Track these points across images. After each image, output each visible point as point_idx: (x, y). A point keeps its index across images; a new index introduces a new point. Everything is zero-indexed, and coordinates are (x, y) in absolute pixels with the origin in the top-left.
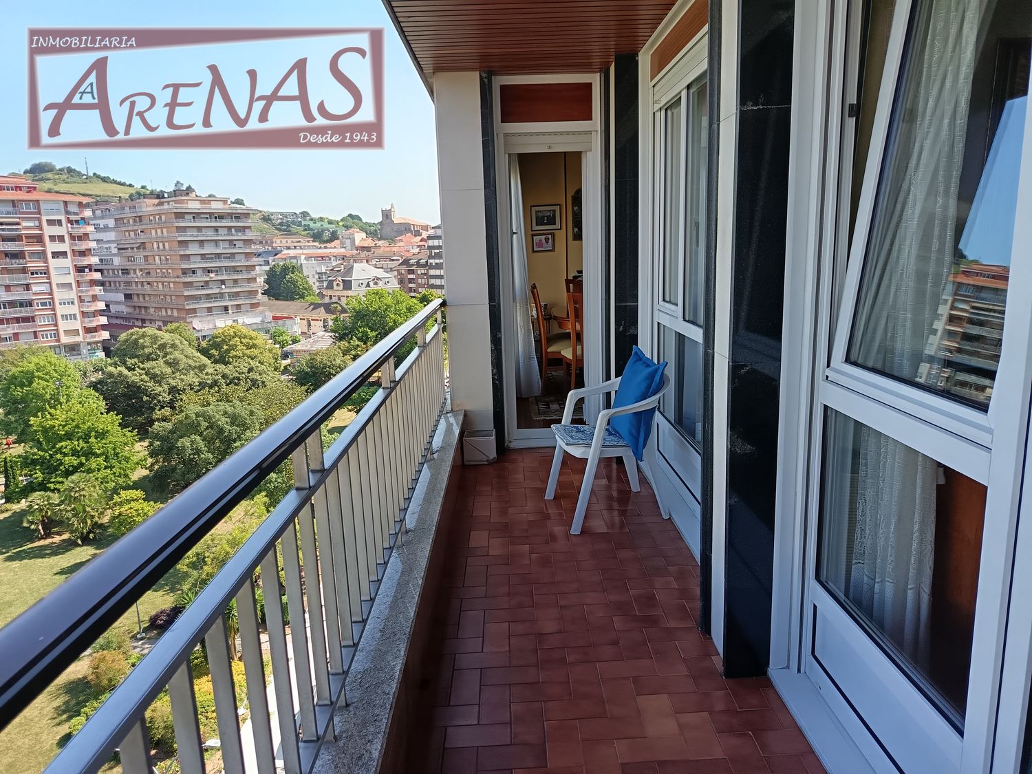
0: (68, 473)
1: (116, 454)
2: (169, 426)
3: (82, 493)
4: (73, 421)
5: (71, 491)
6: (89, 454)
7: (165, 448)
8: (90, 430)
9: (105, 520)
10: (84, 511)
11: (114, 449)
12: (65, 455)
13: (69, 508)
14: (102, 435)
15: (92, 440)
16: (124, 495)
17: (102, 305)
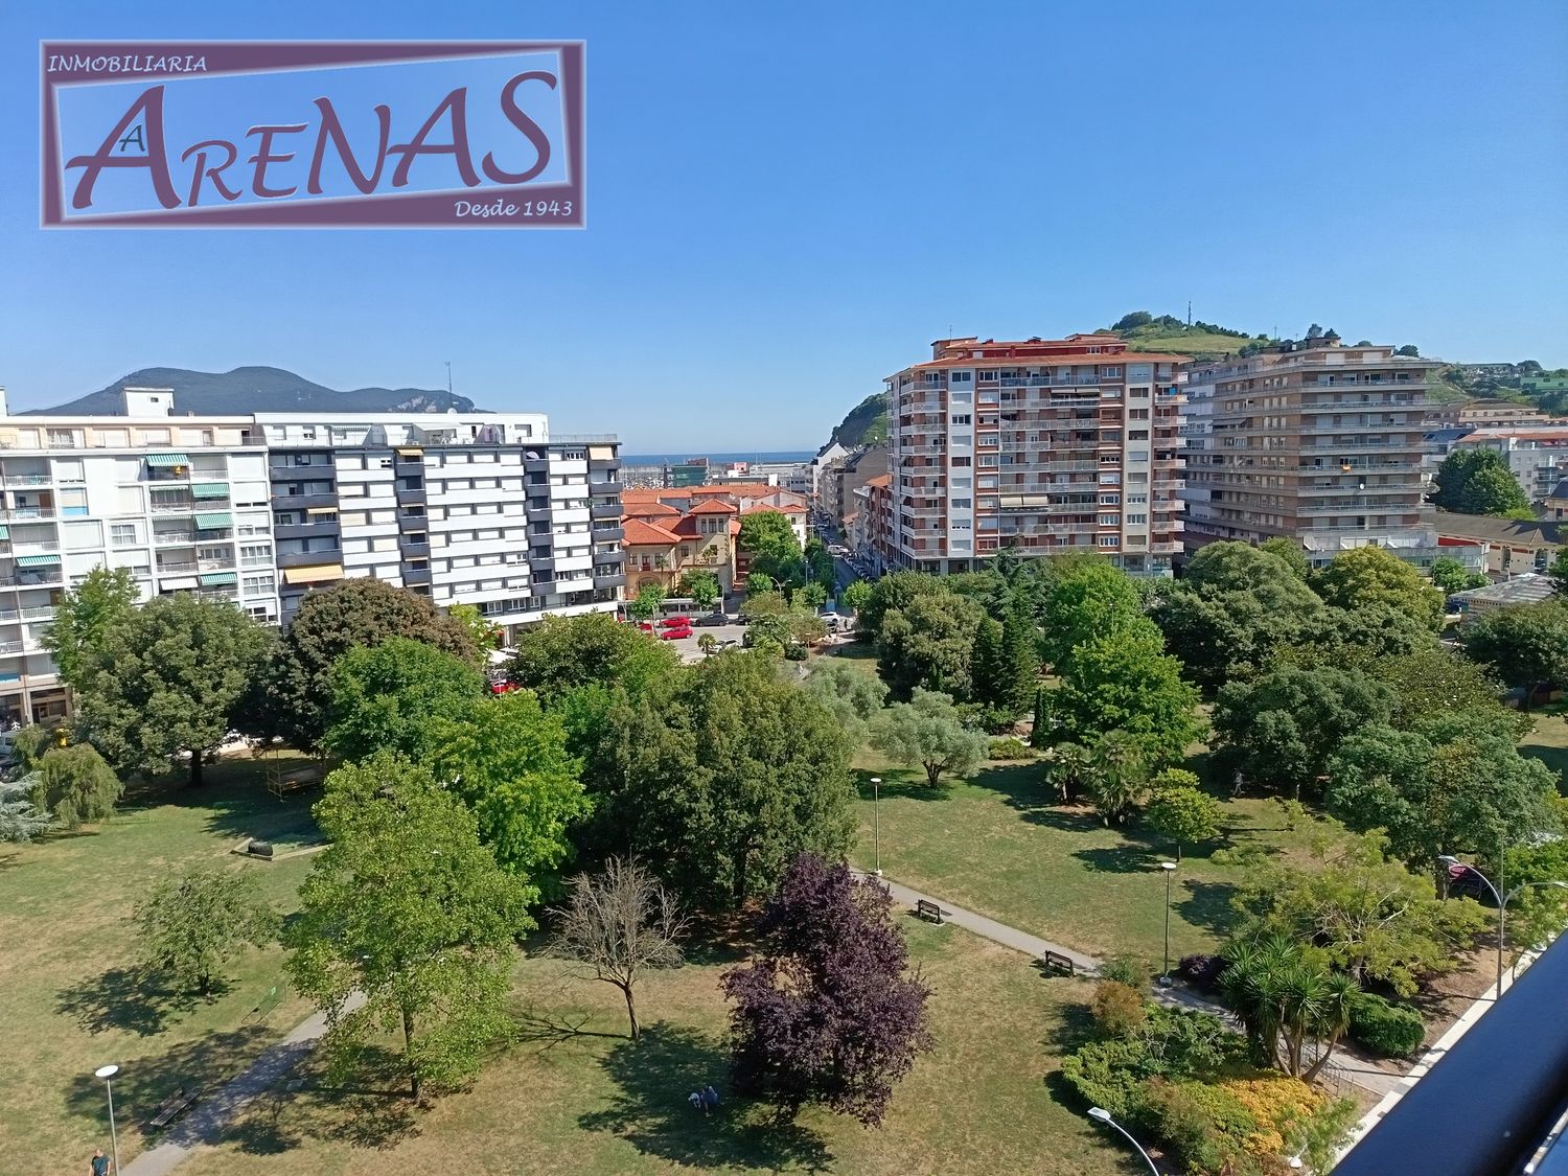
0: (1106, 727)
1: (1169, 715)
2: (1248, 689)
3: (1120, 757)
4: (1122, 658)
5: (1106, 751)
6: (1135, 706)
7: (1237, 720)
8: (1141, 674)
9: (1142, 801)
10: (1118, 782)
11: (1168, 707)
12: (1106, 701)
13: (1100, 773)
14: (1155, 684)
15: (1141, 688)
16: (1171, 774)
17: (1179, 505)
